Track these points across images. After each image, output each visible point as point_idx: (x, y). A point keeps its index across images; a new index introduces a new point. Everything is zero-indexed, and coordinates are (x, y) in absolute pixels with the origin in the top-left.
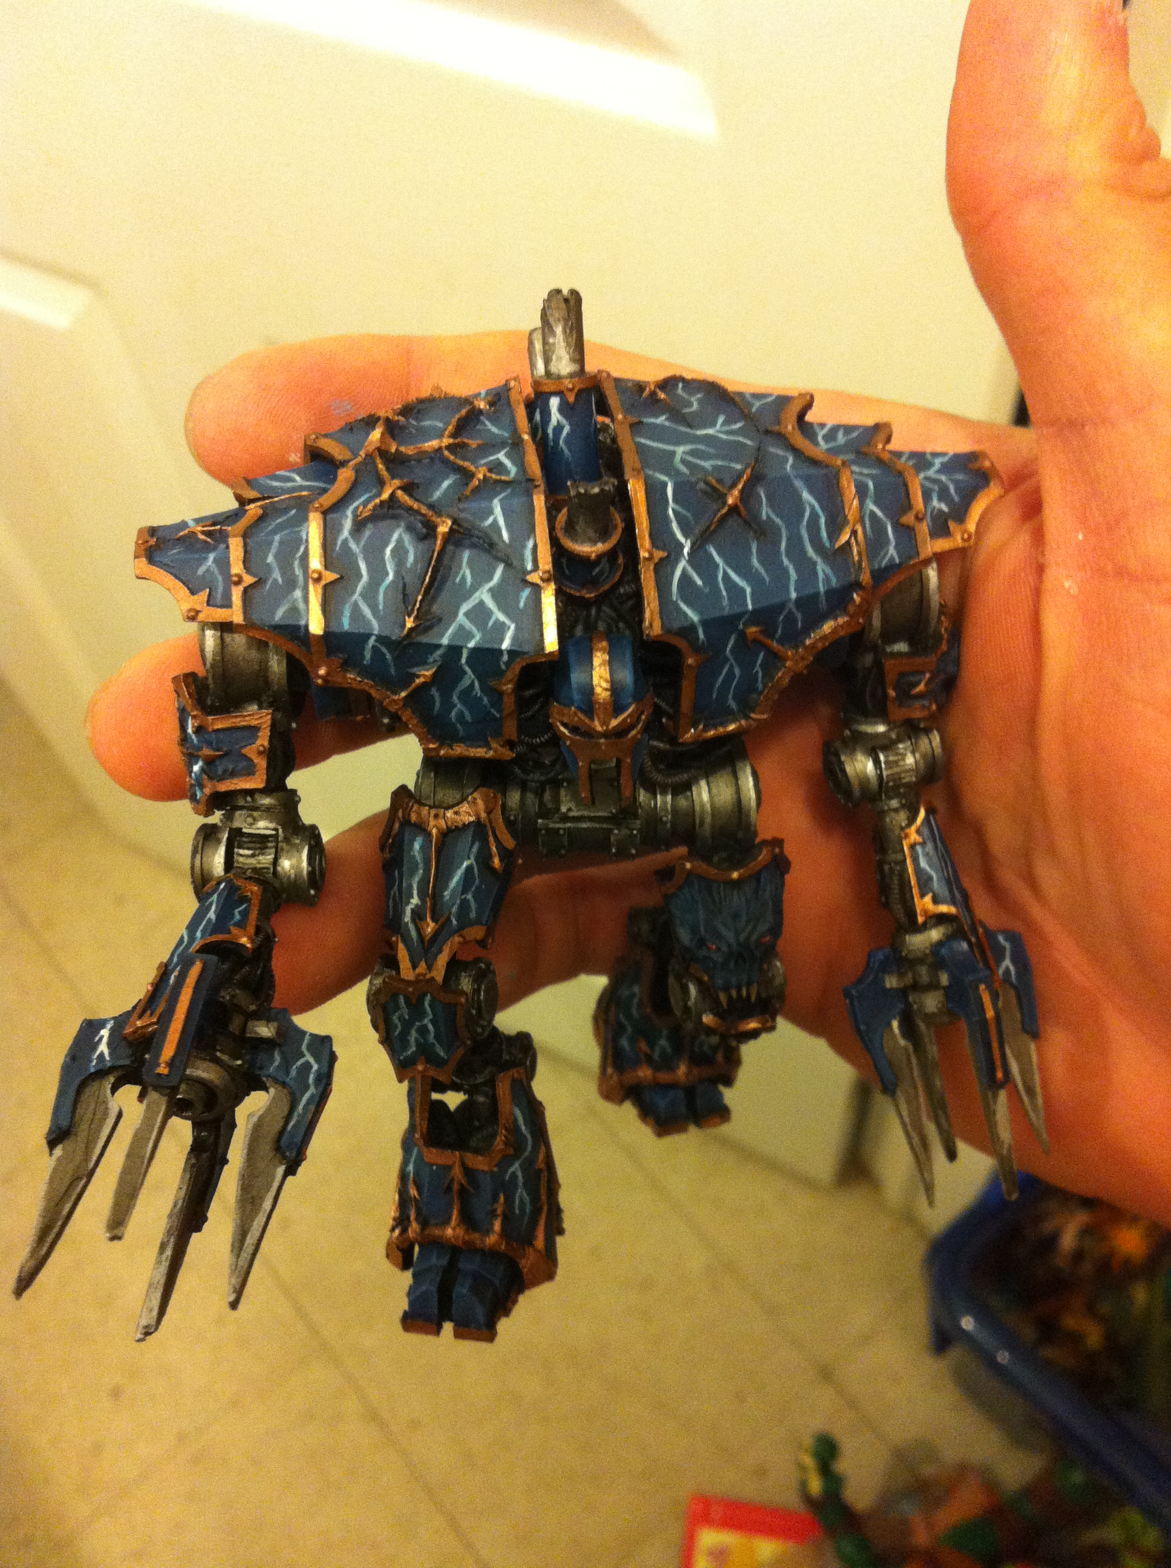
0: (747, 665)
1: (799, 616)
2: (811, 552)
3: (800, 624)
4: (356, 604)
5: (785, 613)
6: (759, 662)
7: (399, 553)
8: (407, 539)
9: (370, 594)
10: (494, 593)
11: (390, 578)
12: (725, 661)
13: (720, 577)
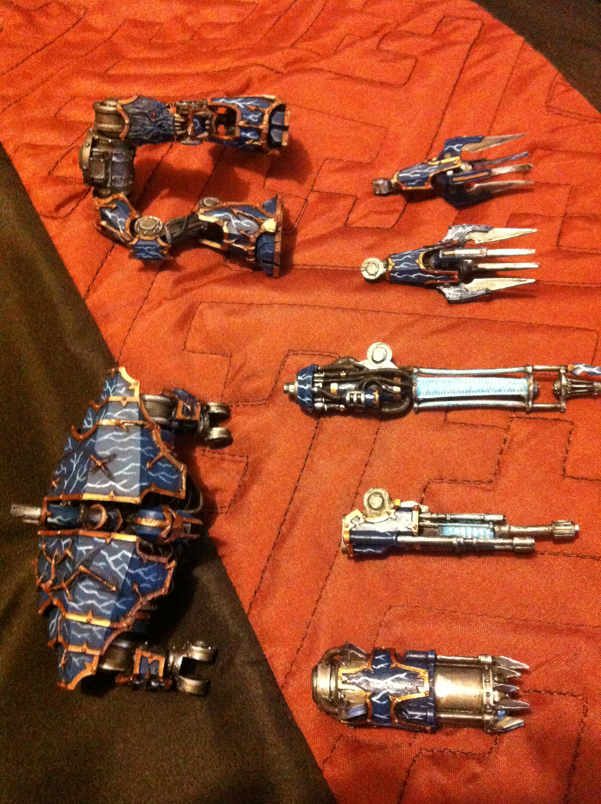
0: (162, 469)
1: (148, 448)
2: (126, 440)
3: (151, 448)
4: (103, 608)
5: (145, 453)
6: (162, 465)
7: (88, 587)
8: (84, 583)
9: (100, 601)
10: (110, 555)
11: (96, 592)
12: (157, 477)
13: (125, 473)
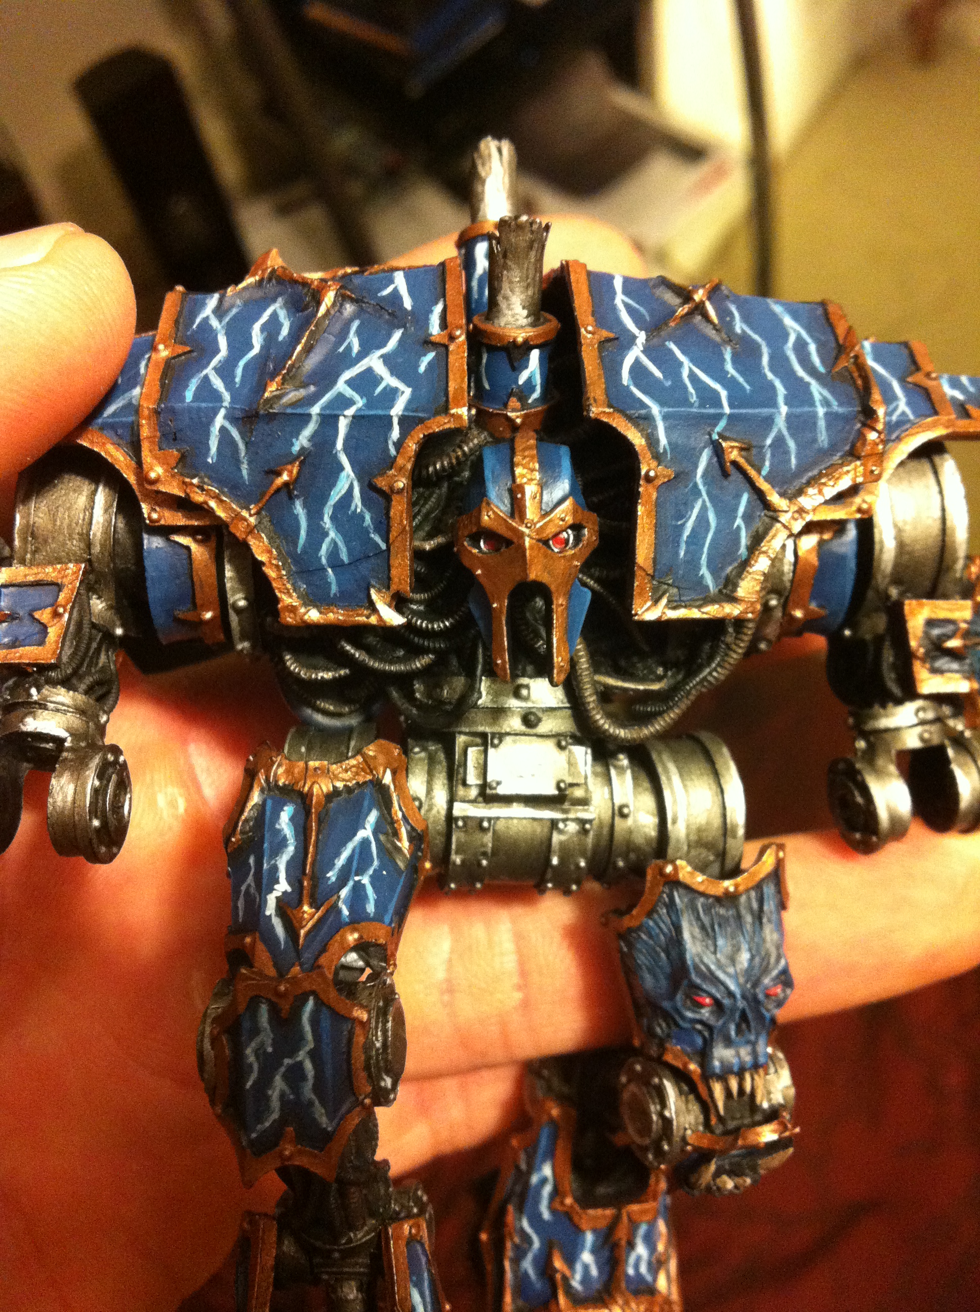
0: (726, 512)
1: (792, 444)
2: (801, 372)
3: (793, 461)
4: (206, 378)
5: (772, 435)
6: (741, 509)
7: (271, 328)
9: (226, 369)
10: (390, 361)
11: (256, 350)
12: (698, 494)
13: (685, 374)
